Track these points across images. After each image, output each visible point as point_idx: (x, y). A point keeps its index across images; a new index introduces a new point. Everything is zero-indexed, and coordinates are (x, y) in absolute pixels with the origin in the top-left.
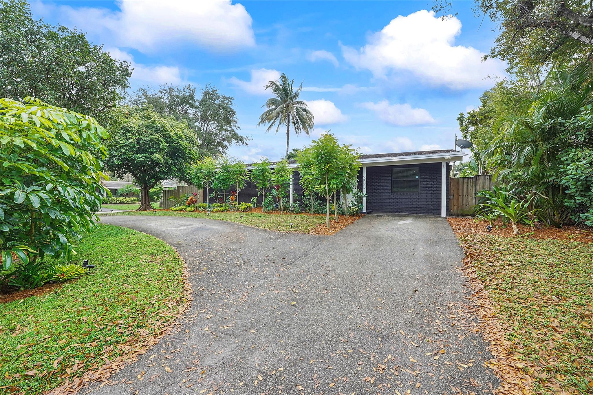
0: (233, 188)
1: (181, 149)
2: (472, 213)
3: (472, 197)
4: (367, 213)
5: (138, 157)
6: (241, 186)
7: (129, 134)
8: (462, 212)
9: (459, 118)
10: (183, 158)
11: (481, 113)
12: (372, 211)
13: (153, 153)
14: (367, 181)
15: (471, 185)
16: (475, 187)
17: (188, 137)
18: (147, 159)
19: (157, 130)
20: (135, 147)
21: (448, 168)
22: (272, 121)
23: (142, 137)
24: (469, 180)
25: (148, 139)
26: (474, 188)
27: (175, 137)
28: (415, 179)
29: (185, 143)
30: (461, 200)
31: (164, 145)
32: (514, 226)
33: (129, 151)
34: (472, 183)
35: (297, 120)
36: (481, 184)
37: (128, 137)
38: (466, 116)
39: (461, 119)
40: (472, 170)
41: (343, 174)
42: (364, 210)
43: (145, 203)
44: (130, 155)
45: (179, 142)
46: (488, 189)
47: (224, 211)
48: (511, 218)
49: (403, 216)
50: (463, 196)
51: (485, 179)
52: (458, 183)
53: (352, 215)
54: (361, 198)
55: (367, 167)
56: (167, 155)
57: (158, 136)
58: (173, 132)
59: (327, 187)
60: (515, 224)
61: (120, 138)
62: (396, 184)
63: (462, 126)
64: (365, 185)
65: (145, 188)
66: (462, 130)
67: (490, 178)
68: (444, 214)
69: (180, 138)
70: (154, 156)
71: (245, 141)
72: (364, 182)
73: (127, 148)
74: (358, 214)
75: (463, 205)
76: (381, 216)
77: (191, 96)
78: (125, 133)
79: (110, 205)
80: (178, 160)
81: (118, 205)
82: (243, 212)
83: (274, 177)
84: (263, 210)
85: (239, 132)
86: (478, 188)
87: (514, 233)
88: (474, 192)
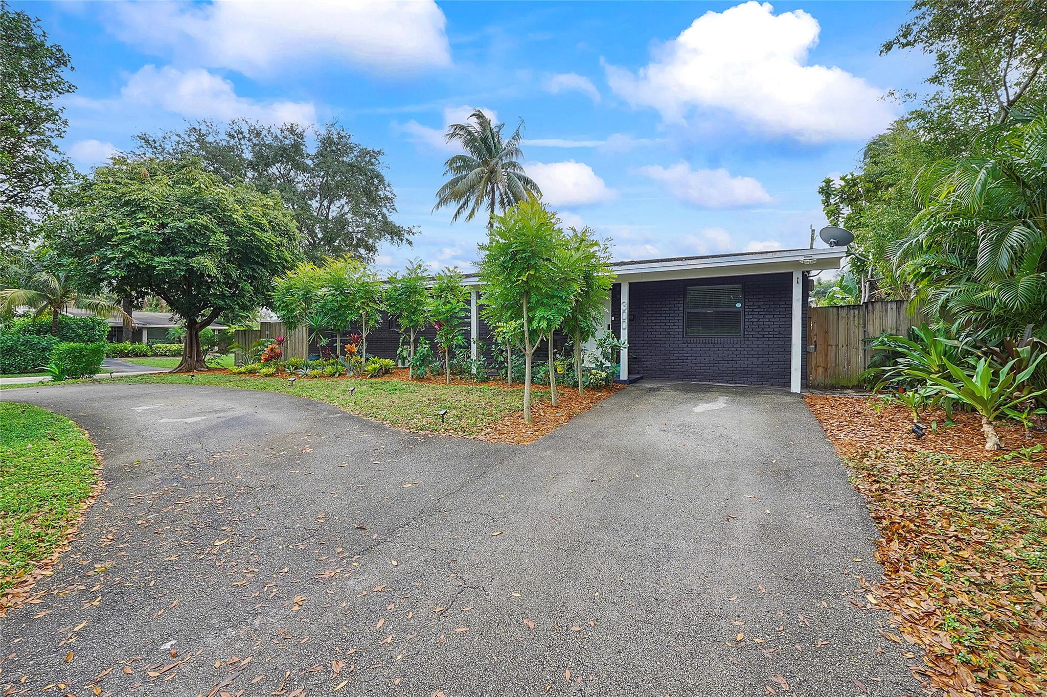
0: (356, 327)
1: (258, 249)
2: (856, 383)
3: (857, 349)
4: (631, 382)
5: (162, 262)
6: (371, 323)
7: (141, 215)
8: (834, 382)
9: (822, 188)
10: (264, 266)
11: (869, 178)
12: (642, 378)
13: (195, 254)
14: (629, 315)
15: (856, 322)
16: (864, 327)
17: (278, 225)
18: (182, 268)
19: (205, 208)
20: (154, 241)
21: (807, 285)
22: (463, 200)
23: (169, 221)
24: (852, 312)
25: (182, 224)
26: (861, 330)
27: (246, 223)
28: (736, 310)
29: (268, 236)
30: (833, 355)
31: (220, 238)
32: (986, 428)
33: (140, 250)
34: (856, 319)
35: (508, 197)
36: (877, 322)
37: (139, 221)
38: (838, 184)
39: (826, 191)
40: (846, 292)
41: (564, 295)
42: (624, 376)
43: (190, 357)
44: (142, 258)
45: (254, 234)
46: (894, 332)
47: (333, 375)
48: (979, 407)
49: (708, 389)
50: (837, 345)
51: (886, 310)
52: (827, 318)
53: (596, 387)
54: (616, 351)
55: (630, 284)
56: (228, 261)
57: (204, 220)
58: (241, 212)
59: (525, 325)
60: (990, 423)
61: (121, 223)
62: (692, 320)
63: (828, 206)
64: (626, 321)
65: (193, 327)
66: (827, 214)
67: (898, 308)
68: (796, 385)
69: (258, 226)
70: (194, 262)
71: (406, 236)
72: (624, 316)
73: (137, 243)
74: (610, 385)
75: (837, 365)
76: (658, 389)
77: (297, 147)
78: (134, 212)
79: (151, 359)
80: (254, 270)
81: (168, 358)
82: (371, 377)
83: (430, 305)
84: (410, 374)
85: (394, 218)
86: (870, 329)
87: (988, 446)
88: (861, 337)
